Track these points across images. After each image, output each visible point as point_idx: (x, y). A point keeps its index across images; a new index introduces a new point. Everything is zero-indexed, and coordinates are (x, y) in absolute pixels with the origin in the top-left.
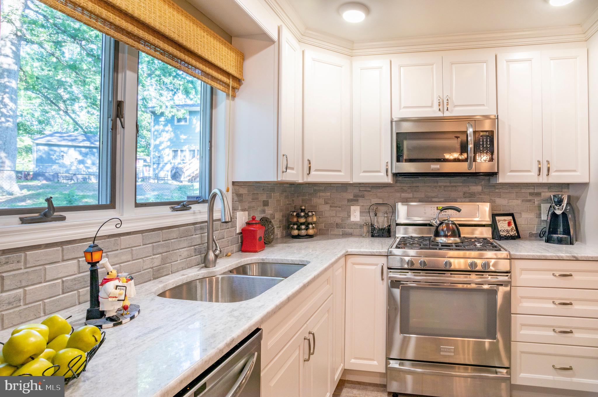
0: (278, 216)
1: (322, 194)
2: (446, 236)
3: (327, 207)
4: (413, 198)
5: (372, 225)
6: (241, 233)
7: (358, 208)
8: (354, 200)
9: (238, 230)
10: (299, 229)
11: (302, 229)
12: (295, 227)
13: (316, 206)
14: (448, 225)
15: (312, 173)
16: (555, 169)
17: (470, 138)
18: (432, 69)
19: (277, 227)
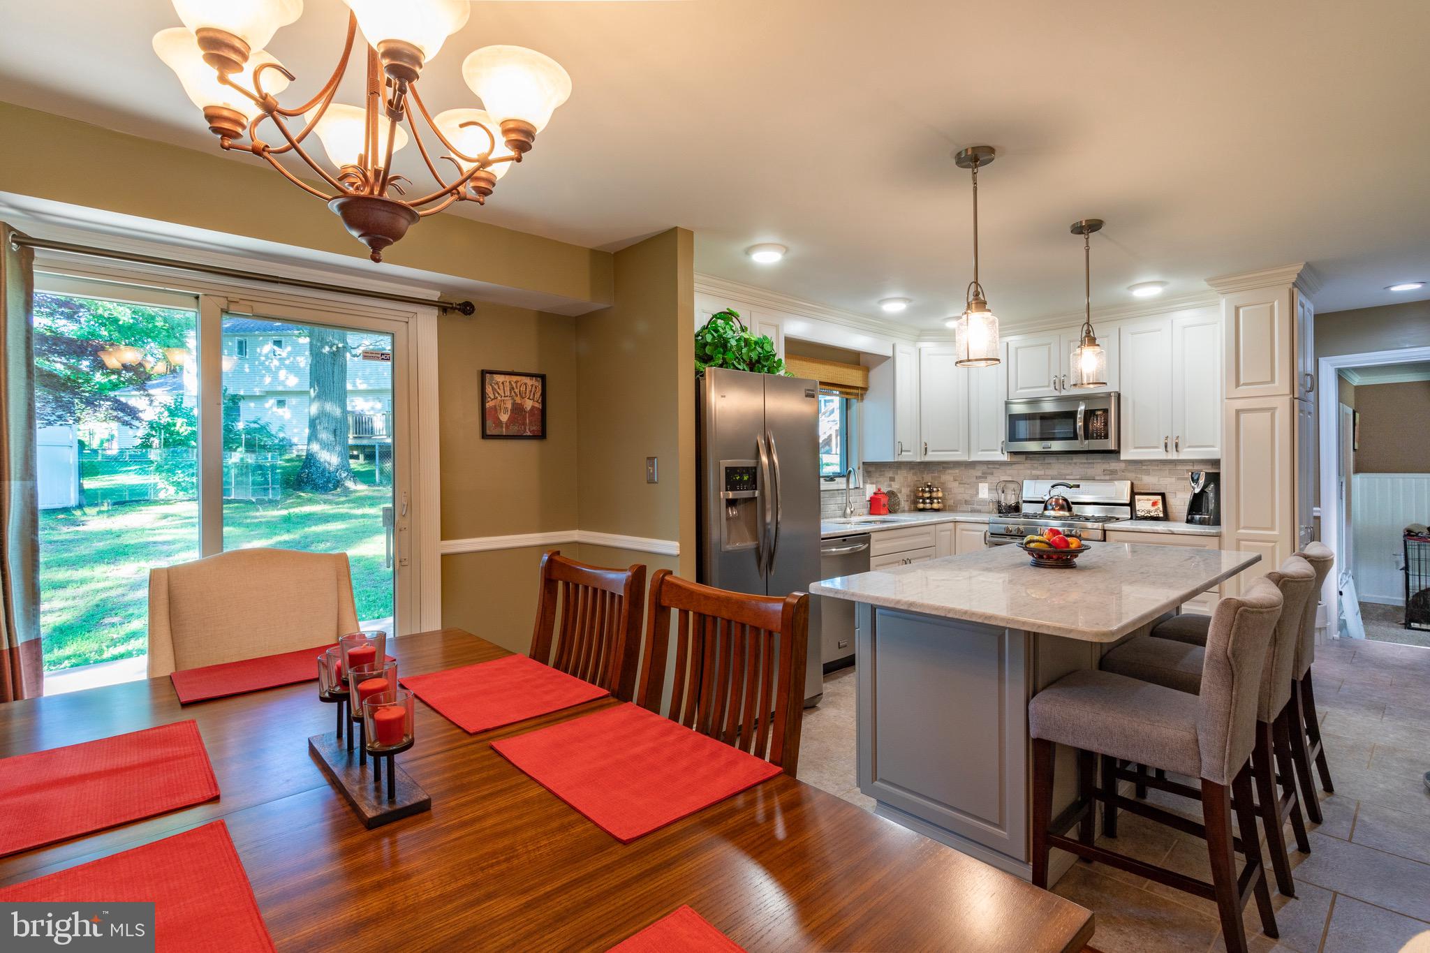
0: (907, 491)
1: (950, 471)
2: (1053, 509)
3: (956, 484)
4: (1045, 475)
5: (999, 502)
6: (869, 501)
7: (986, 485)
8: (983, 477)
9: (868, 498)
10: (924, 503)
11: (926, 503)
12: (921, 501)
13: (945, 483)
14: (1057, 500)
15: (929, 453)
16: (1187, 445)
17: (1080, 416)
18: (1049, 348)
19: (903, 500)
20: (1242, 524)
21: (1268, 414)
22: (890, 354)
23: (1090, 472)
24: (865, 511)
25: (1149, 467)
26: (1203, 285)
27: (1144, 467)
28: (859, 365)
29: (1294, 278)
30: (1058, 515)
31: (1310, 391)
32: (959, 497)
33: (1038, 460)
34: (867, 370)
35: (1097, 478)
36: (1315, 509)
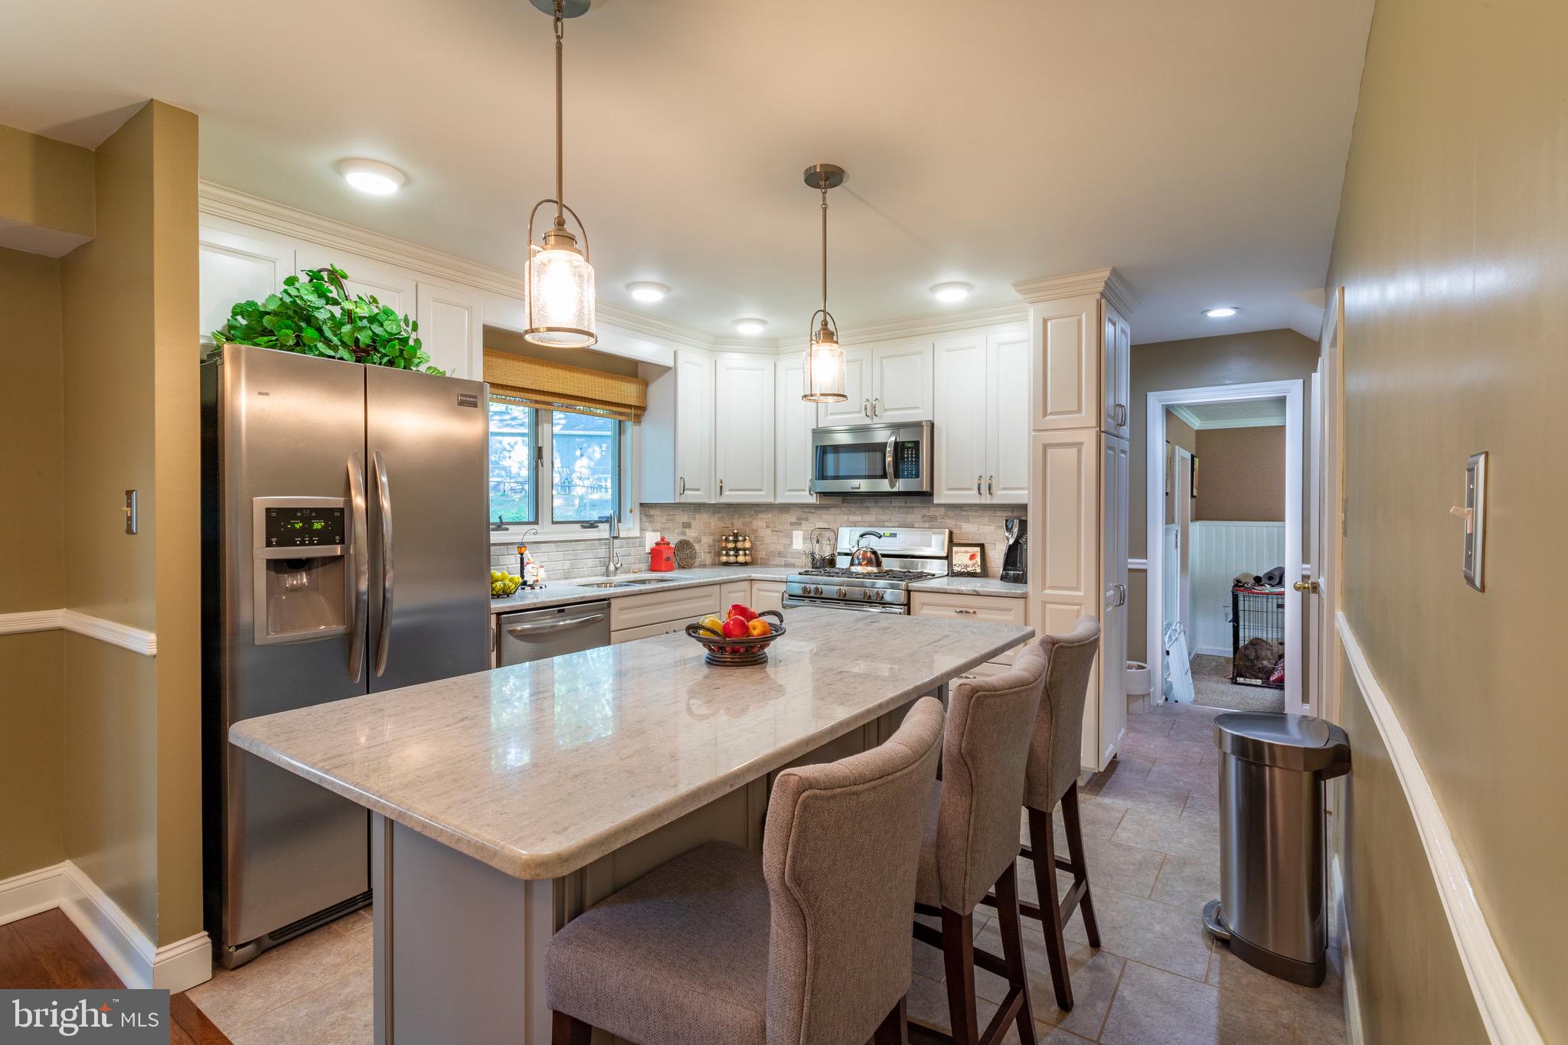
0: (707, 540)
1: (762, 516)
2: (860, 564)
3: (769, 531)
4: (859, 521)
5: (812, 554)
6: (650, 553)
7: (800, 533)
8: (797, 524)
9: (648, 550)
10: (727, 555)
11: (730, 556)
12: (724, 552)
13: (757, 531)
14: (865, 552)
15: (726, 493)
16: (1001, 486)
17: (889, 449)
18: (861, 365)
19: (703, 552)
20: (1048, 585)
21: (1075, 450)
22: (671, 364)
23: (910, 518)
24: (644, 566)
25: (969, 513)
26: (1010, 292)
27: (964, 513)
28: (637, 377)
29: (1101, 286)
30: (865, 571)
31: (1121, 425)
32: (772, 548)
33: (855, 503)
34: (646, 384)
35: (916, 525)
36: (1130, 560)
